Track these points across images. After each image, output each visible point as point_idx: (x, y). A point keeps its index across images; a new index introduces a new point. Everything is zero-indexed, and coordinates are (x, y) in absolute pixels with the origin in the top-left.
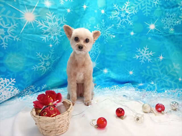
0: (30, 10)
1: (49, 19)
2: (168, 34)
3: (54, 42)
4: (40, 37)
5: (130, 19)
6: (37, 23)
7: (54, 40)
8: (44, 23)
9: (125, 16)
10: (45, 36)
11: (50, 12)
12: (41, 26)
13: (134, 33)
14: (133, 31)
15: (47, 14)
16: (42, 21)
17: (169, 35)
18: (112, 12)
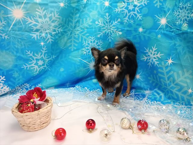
0: (18, 7)
1: (39, 15)
2: (181, 30)
3: (46, 40)
4: (30, 35)
5: (139, 12)
6: (26, 20)
7: (45, 38)
8: (34, 19)
9: (134, 8)
10: (35, 34)
11: (40, 7)
12: (31, 23)
13: (143, 29)
14: (142, 27)
15: (37, 9)
16: (31, 17)
17: (182, 32)
18: (118, 4)
